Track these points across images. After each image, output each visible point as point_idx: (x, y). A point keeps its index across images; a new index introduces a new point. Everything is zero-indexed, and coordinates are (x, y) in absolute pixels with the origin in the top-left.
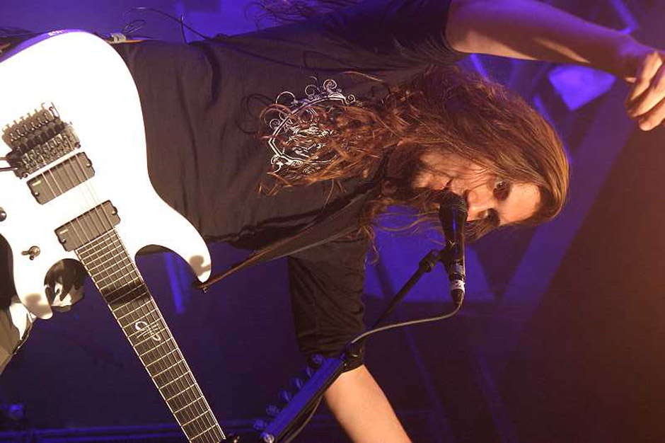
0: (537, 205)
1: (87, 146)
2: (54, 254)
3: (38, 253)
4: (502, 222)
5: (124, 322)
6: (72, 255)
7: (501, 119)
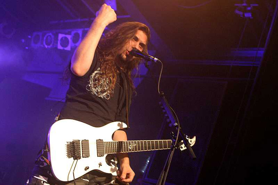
0: (144, 33)
1: (81, 139)
2: (103, 159)
3: (101, 163)
4: (145, 43)
5: (127, 151)
6: (105, 155)
7: (119, 33)
